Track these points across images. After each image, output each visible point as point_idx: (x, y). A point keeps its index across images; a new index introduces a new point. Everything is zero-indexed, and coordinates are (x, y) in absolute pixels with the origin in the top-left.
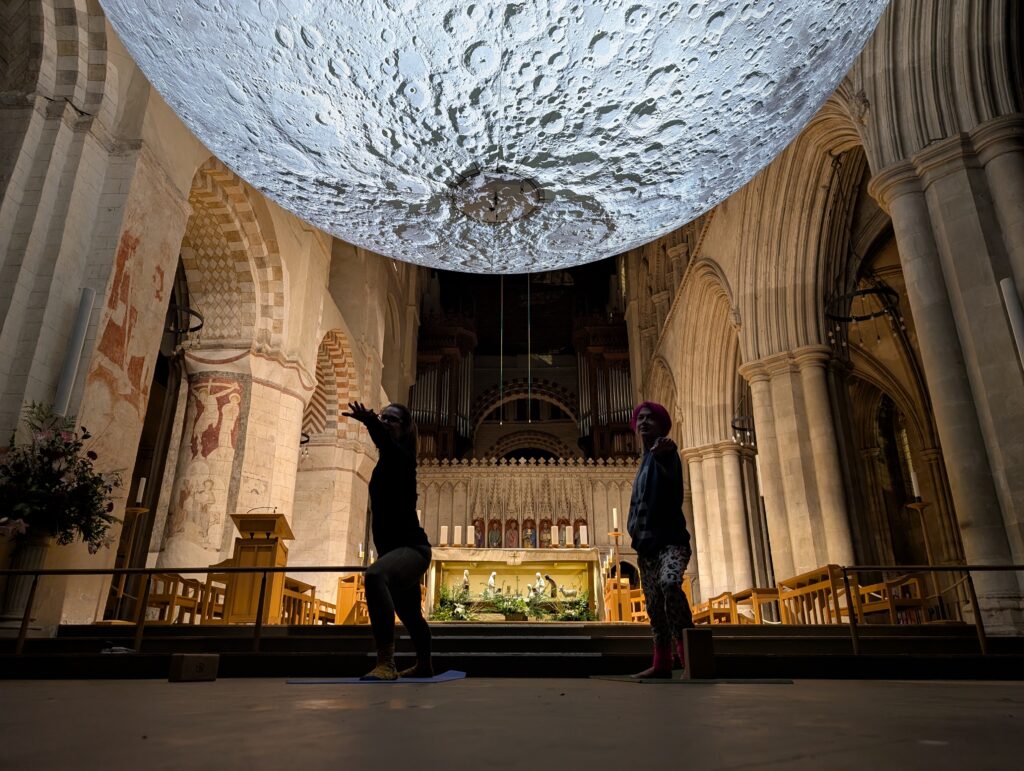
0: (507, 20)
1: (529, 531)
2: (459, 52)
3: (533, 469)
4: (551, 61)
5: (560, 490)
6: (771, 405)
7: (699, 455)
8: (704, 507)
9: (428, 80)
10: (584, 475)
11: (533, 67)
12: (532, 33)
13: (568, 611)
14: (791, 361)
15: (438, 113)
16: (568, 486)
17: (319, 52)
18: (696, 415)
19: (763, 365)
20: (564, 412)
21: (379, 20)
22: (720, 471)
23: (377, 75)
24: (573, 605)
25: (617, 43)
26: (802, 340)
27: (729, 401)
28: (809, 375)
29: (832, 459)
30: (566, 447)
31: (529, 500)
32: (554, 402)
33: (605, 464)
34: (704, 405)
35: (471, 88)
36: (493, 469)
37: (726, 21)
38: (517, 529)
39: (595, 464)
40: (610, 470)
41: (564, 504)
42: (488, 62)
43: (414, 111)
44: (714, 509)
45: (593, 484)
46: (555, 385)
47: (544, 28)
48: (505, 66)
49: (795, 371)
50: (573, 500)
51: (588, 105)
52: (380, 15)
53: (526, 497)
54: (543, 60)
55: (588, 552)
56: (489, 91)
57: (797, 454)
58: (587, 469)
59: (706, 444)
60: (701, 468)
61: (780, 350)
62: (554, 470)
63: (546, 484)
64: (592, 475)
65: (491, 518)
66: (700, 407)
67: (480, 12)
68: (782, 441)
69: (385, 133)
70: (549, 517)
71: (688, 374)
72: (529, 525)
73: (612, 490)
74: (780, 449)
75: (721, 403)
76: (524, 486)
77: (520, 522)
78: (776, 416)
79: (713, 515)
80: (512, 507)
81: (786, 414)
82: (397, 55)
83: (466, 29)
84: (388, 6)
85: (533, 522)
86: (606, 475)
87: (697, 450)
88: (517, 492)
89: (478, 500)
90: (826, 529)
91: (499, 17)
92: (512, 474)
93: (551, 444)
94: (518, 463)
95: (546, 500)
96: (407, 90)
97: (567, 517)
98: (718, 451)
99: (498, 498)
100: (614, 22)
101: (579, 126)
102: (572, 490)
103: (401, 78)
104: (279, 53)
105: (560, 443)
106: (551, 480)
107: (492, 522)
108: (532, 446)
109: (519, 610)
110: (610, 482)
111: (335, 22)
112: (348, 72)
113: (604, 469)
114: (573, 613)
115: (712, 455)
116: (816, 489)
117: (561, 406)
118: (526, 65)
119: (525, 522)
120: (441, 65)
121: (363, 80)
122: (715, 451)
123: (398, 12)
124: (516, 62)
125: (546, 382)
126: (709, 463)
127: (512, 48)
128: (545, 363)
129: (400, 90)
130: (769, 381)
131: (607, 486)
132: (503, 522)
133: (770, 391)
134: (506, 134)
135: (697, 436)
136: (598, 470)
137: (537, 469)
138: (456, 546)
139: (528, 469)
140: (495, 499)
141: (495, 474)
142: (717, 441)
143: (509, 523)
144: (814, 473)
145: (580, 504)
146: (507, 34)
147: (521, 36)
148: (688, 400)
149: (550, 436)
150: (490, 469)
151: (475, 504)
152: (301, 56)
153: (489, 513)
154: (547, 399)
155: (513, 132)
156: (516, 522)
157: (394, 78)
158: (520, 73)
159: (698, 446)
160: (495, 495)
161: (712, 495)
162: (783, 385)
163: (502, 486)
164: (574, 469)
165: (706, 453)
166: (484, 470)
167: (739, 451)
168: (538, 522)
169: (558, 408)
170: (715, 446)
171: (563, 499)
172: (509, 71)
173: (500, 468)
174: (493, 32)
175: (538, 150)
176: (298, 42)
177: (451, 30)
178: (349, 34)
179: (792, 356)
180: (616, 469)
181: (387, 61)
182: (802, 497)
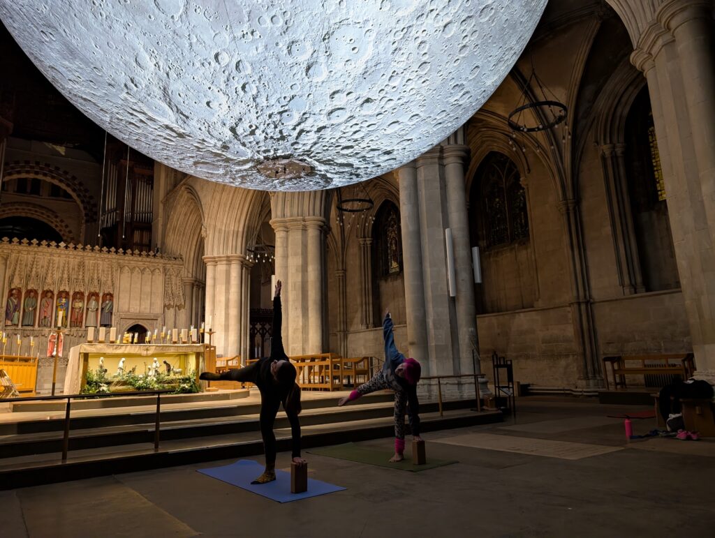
0: (363, 104)
1: (64, 300)
2: (330, 109)
3: (71, 252)
4: (368, 126)
5: (94, 270)
6: (287, 247)
7: (215, 261)
8: (214, 296)
9: (301, 114)
10: (114, 261)
11: (358, 126)
12: (370, 113)
13: (182, 385)
14: (303, 223)
15: (294, 129)
16: (101, 268)
17: (243, 76)
18: (217, 234)
19: (285, 222)
21: (296, 78)
22: (228, 273)
23: (273, 101)
24: (185, 380)
25: (401, 126)
26: (311, 212)
27: (241, 229)
28: (312, 233)
29: (318, 285)
31: (65, 276)
32: (56, 182)
33: (132, 254)
34: (223, 229)
35: (321, 125)
36: (34, 248)
38: (52, 297)
39: (125, 253)
40: (135, 259)
41: (96, 282)
42: (342, 116)
43: (280, 124)
44: (221, 298)
45: (121, 268)
46: (66, 173)
47: (376, 112)
48: (347, 121)
49: (305, 229)
50: (103, 279)
51: (369, 147)
52: (298, 76)
53: (63, 273)
54: (366, 124)
55: (198, 347)
56: (330, 129)
57: (299, 279)
58: (117, 257)
59: (222, 255)
60: (215, 270)
61: (298, 215)
62: (90, 254)
63: (81, 265)
64: (121, 261)
65: (29, 288)
66: (220, 230)
67: (352, 96)
68: (292, 270)
69: (251, 126)
70: (82, 290)
71: (216, 206)
72: (64, 295)
73: (135, 273)
74: (290, 275)
75: (236, 229)
76: (62, 265)
77: (56, 293)
78: (290, 254)
79: (220, 301)
80: (49, 280)
81: (296, 254)
82: (293, 97)
83: (340, 100)
84: (307, 75)
85: (67, 293)
86: (132, 262)
87: (214, 258)
88: (55, 269)
89: (17, 273)
90: (310, 324)
91: (360, 101)
92: (51, 254)
93: (48, 216)
94: (58, 246)
95: (81, 277)
96: (285, 115)
97: (98, 291)
98: (229, 260)
99: (37, 272)
100: (404, 119)
101: (357, 154)
102: (103, 271)
103: (286, 108)
104: (210, 64)
105: (56, 217)
106: (87, 262)
107: (29, 292)
109: (151, 387)
110: (134, 267)
111: (267, 68)
112: (255, 92)
113: (131, 258)
114: (186, 386)
115: (225, 262)
116: (307, 300)
117: (63, 186)
118: (357, 124)
119: (60, 293)
120: (315, 111)
121: (262, 101)
122: (227, 260)
123: (310, 80)
124: (354, 121)
125: (57, 169)
126: (222, 267)
127: (357, 115)
128: (59, 152)
129: (281, 113)
130: (287, 232)
131: (132, 270)
132: (40, 292)
133: (287, 238)
134: (321, 147)
135: (216, 249)
136: (127, 258)
137: (75, 252)
138: (101, 342)
139: (67, 252)
140: (34, 273)
141: (36, 253)
142: (229, 254)
143: (45, 293)
144: (307, 291)
145: (109, 282)
146: (358, 109)
147: (363, 113)
148: (213, 223)
149: (49, 210)
150: (30, 248)
151: (13, 276)
152: (227, 73)
153: (27, 284)
154: (48, 179)
155: (325, 148)
156: (52, 292)
157: (282, 107)
158: (351, 127)
159: (215, 255)
160: (34, 270)
161: (221, 288)
162: (296, 236)
163: (41, 263)
164: (106, 255)
165: (220, 261)
166: (25, 248)
167: (242, 262)
168: (71, 293)
169: (59, 188)
170: (228, 257)
171: (96, 277)
172: (346, 124)
173: (40, 249)
174: (352, 106)
175: (330, 158)
176: (230, 65)
177: (332, 98)
178: (271, 77)
179: (304, 220)
180: (140, 259)
181: (285, 98)
182: (299, 304)
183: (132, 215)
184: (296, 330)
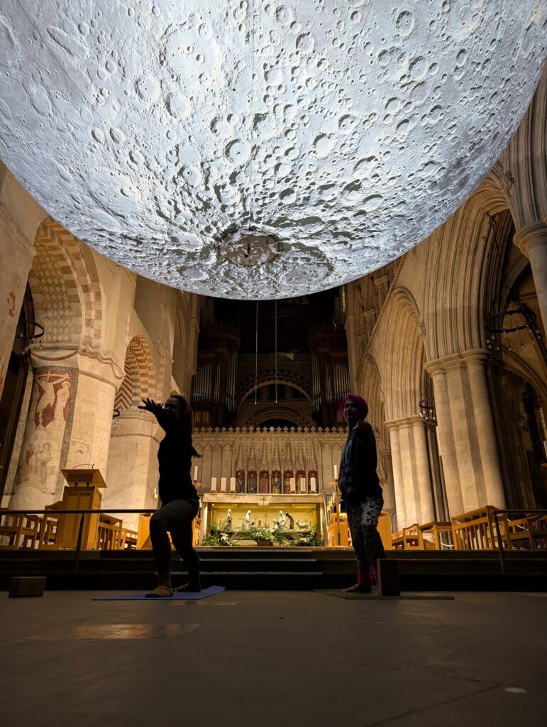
0: (255, 125)
1: (276, 479)
2: (222, 147)
3: (279, 435)
4: (287, 153)
5: (299, 449)
6: (447, 391)
7: (397, 426)
8: (400, 463)
9: (199, 166)
10: (315, 439)
11: (274, 157)
12: (273, 134)
13: (301, 539)
14: (461, 360)
15: (207, 189)
16: (304, 447)
17: (123, 146)
18: (394, 397)
19: (440, 363)
20: (303, 394)
21: (165, 124)
22: (411, 437)
23: (164, 162)
24: (306, 534)
25: (333, 141)
26: (468, 345)
27: (417, 388)
28: (474, 370)
29: (489, 430)
30: (303, 419)
31: (277, 457)
32: (295, 386)
33: (331, 431)
34: (400, 390)
35: (230, 172)
36: (251, 435)
37: (410, 126)
38: (267, 477)
39: (324, 431)
40: (334, 435)
41: (301, 460)
42: (242, 154)
43: (190, 188)
44: (407, 464)
45: (322, 445)
46: (296, 374)
47: (281, 130)
48: (254, 157)
49: (464, 367)
50: (307, 457)
51: (313, 184)
52: (165, 121)
53: (274, 455)
54: (281, 152)
55: (317, 497)
56: (243, 174)
57: (465, 425)
58: (318, 435)
59: (401, 418)
60: (398, 435)
61: (453, 352)
62: (294, 435)
63: (289, 445)
64: (321, 439)
65: (250, 470)
66: (397, 392)
67: (236, 119)
68: (455, 416)
69: (170, 203)
70: (291, 469)
71: (389, 368)
72: (276, 475)
73: (335, 450)
74: (453, 422)
75: (412, 388)
76: (273, 447)
77: (270, 473)
78: (450, 399)
79: (407, 468)
80: (264, 462)
81: (457, 398)
82: (177, 148)
83: (227, 131)
84: (171, 114)
85: (279, 473)
86: (331, 439)
87: (395, 422)
88: (268, 451)
89: (240, 457)
90: (486, 480)
91: (250, 123)
92: (265, 438)
93: (293, 416)
94: (269, 431)
95: (289, 457)
96: (185, 173)
97: (303, 469)
98: (410, 423)
99: (255, 456)
100: (331, 126)
101: (307, 199)
102: (307, 450)
103: (180, 165)
104: (94, 146)
105: (299, 415)
106: (292, 442)
107: (250, 473)
108: (280, 417)
109: (267, 538)
110: (334, 445)
111: (134, 125)
112: (143, 160)
113: (330, 435)
114: (305, 540)
115: (406, 426)
116: (478, 451)
117: (300, 389)
118: (269, 156)
119: (274, 473)
120: (209, 156)
121: (154, 165)
122: (408, 423)
123: (178, 119)
124: (262, 154)
125: (289, 372)
126: (404, 431)
127: (259, 144)
128: (289, 358)
129: (180, 173)
130: (445, 374)
131: (332, 448)
132: (258, 473)
133: (446, 381)
134: (255, 204)
135: (395, 412)
136: (326, 436)
137: (283, 435)
138: (223, 492)
139: (276, 435)
140: (252, 456)
141: (253, 439)
142: (410, 416)
143: (262, 473)
144: (477, 439)
145: (313, 460)
146: (255, 134)
147: (265, 136)
148: (389, 386)
149: (292, 410)
150: (248, 435)
151: (237, 460)
152: (110, 148)
153: (248, 467)
154: (290, 384)
155: (261, 202)
156: (267, 473)
157: (176, 164)
158: (265, 161)
159: (396, 419)
160: (252, 453)
161: (406, 454)
162: (455, 377)
163: (257, 447)
164: (308, 435)
165: (402, 424)
166: (245, 435)
167: (425, 423)
168: (282, 473)
170: (408, 419)
171: (301, 456)
172: (257, 160)
173: (256, 434)
174: (245, 133)
175: (278, 215)
176: (108, 139)
177: (216, 131)
178: (143, 134)
179: (461, 357)
180: (338, 435)
181: (171, 152)
182: (468, 457)
183: (333, 397)
184: (469, 488)
